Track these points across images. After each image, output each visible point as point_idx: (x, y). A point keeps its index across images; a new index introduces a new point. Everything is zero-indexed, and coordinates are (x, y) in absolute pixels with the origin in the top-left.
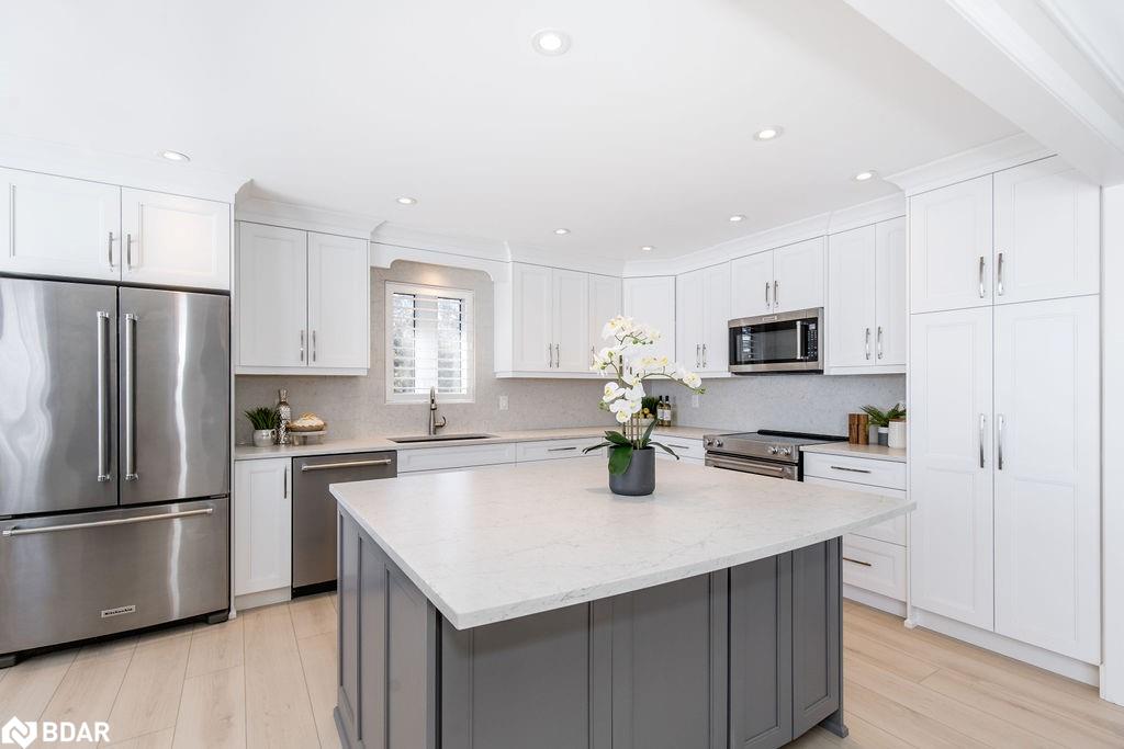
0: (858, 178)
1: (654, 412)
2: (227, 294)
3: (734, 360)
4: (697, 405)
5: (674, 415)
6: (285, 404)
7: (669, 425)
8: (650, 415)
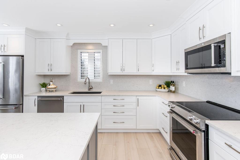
1: (168, 86)
3: (187, 68)
4: (185, 86)
5: (175, 88)
6: (52, 81)
7: (174, 92)
8: (166, 88)
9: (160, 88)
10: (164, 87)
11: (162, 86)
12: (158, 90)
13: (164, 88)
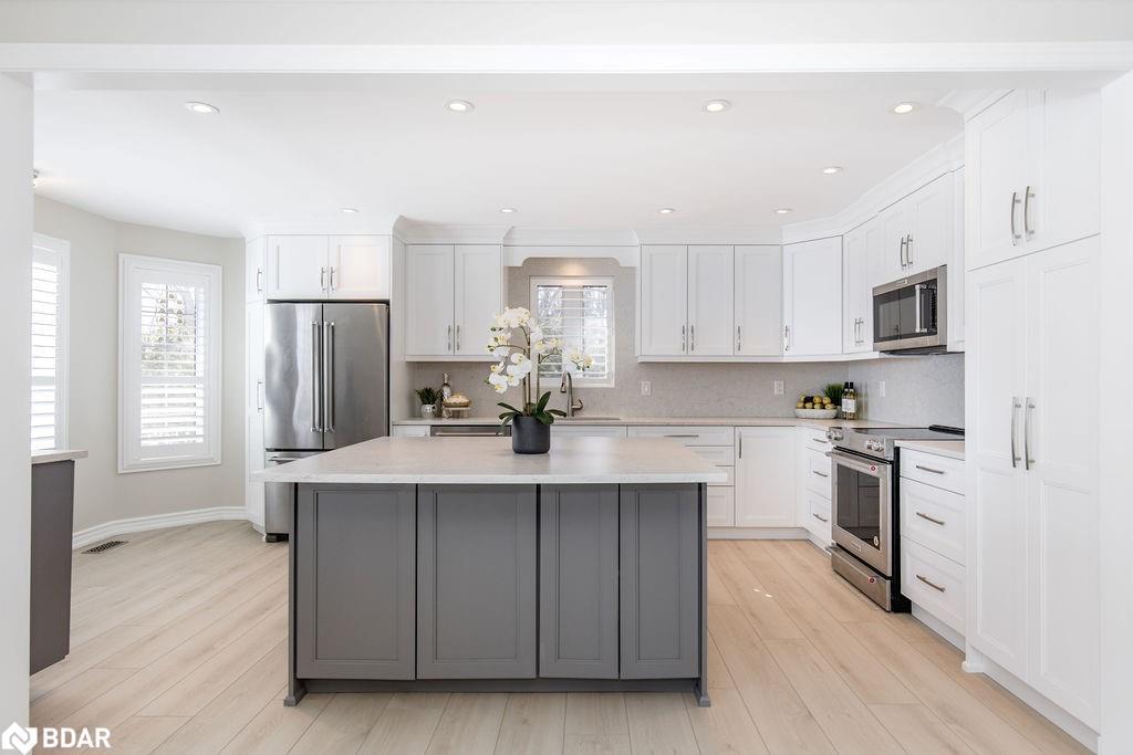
0: (897, 110)
1: (836, 402)
2: (387, 303)
4: (885, 394)
5: (859, 408)
6: (447, 385)
7: (855, 417)
8: (829, 406)
9: (809, 405)
10: (821, 403)
11: (817, 400)
12: (802, 412)
13: (823, 406)
